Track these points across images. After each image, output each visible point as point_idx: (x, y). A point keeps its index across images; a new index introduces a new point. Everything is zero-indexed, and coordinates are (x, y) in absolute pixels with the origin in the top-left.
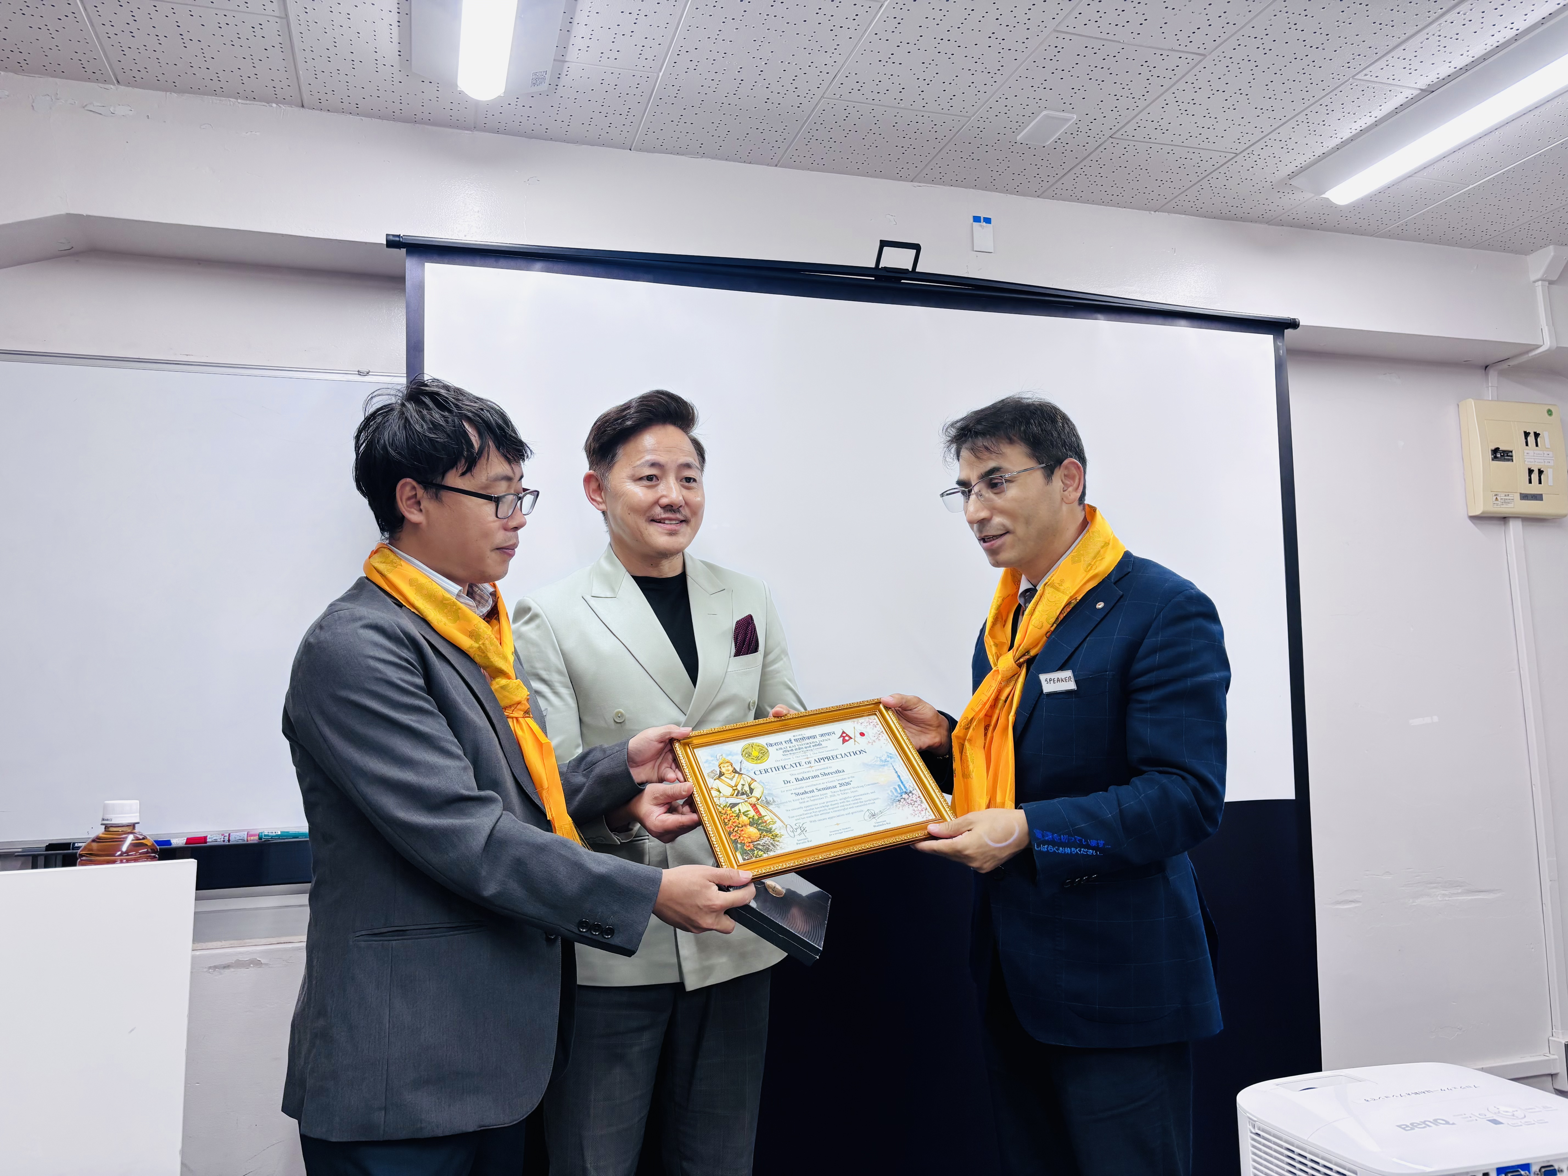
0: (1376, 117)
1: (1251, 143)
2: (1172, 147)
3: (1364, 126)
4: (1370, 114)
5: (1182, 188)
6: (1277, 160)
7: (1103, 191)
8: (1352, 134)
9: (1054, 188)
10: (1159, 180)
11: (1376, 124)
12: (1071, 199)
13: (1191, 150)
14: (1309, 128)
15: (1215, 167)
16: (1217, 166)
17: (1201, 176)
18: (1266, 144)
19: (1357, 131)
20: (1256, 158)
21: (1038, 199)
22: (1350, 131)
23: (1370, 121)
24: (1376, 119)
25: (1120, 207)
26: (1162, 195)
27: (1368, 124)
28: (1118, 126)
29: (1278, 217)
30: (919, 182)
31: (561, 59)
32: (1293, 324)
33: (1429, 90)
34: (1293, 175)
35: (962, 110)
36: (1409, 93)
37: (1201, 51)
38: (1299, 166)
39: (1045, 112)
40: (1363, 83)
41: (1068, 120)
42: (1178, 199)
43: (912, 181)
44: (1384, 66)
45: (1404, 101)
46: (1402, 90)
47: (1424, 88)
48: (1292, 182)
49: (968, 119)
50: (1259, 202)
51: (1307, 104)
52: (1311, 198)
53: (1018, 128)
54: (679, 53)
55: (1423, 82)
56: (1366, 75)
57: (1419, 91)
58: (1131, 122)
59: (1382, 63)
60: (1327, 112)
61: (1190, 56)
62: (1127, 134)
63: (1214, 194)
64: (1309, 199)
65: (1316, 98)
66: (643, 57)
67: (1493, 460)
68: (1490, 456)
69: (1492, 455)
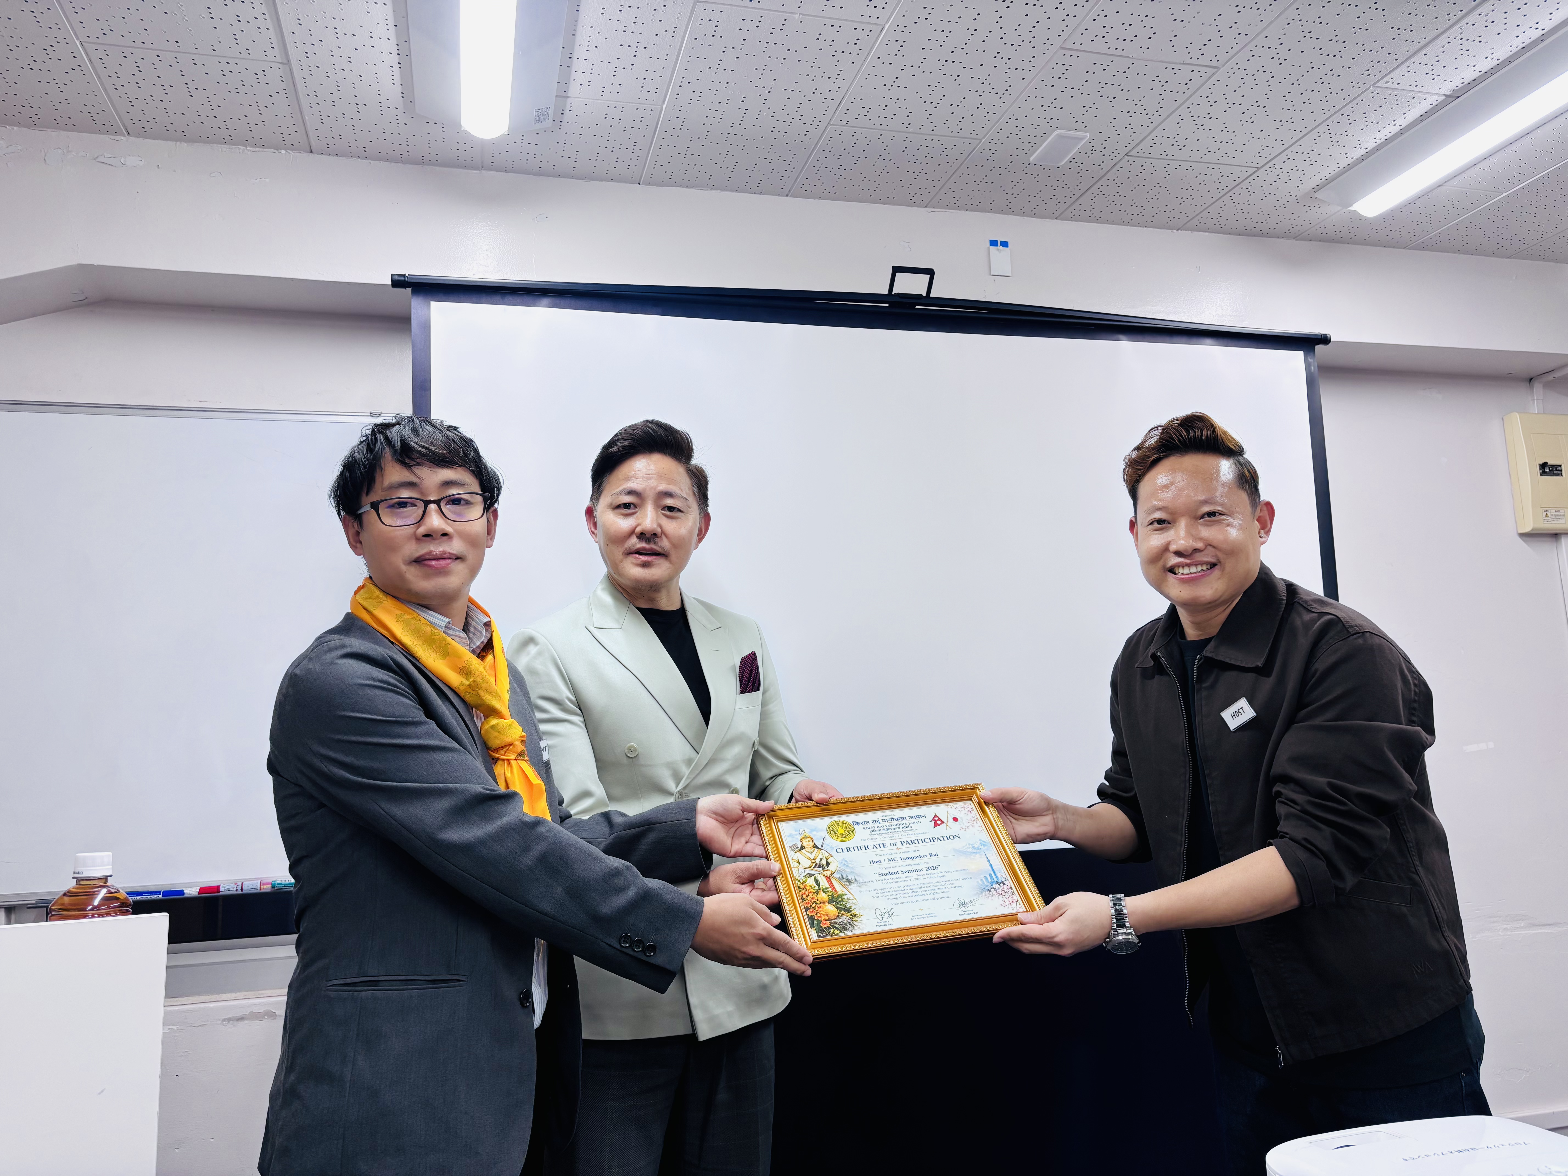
0: (1400, 126)
1: (1272, 156)
2: (1191, 164)
3: (1389, 135)
4: (1394, 123)
5: (1203, 205)
6: (1300, 173)
7: (1123, 211)
8: (1376, 144)
9: (1072, 209)
10: (1179, 198)
11: (1401, 133)
12: (1089, 219)
13: (1211, 166)
14: (1332, 139)
15: (1236, 183)
16: (1238, 181)
17: (1223, 193)
18: (1288, 157)
19: (1382, 141)
20: (1278, 171)
21: (1056, 221)
22: (1375, 140)
23: (1395, 130)
24: (1401, 128)
25: (1141, 227)
26: (1183, 213)
27: (1391, 134)
28: (1133, 144)
29: (1307, 231)
30: (934, 208)
31: (563, 95)
32: (1324, 340)
33: (1454, 96)
34: (1318, 188)
35: (972, 132)
36: (1434, 100)
37: (1214, 63)
38: (1324, 179)
39: (1057, 132)
40: (1384, 90)
41: (1082, 139)
42: (1199, 217)
43: (926, 207)
44: (1405, 72)
45: (1429, 108)
46: (1426, 96)
47: (1448, 93)
48: (1316, 195)
49: (979, 141)
50: (1284, 217)
51: (1328, 114)
52: (1338, 211)
53: (1031, 148)
54: (681, 84)
55: (1447, 88)
56: (1387, 82)
57: (1444, 98)
58: (1147, 139)
59: (1403, 69)
60: (1349, 122)
61: (1203, 69)
62: (1143, 151)
63: (1237, 211)
64: (1336, 213)
65: (1337, 108)
66: (645, 90)
67: (1541, 475)
68: (1539, 471)
69: (1540, 470)
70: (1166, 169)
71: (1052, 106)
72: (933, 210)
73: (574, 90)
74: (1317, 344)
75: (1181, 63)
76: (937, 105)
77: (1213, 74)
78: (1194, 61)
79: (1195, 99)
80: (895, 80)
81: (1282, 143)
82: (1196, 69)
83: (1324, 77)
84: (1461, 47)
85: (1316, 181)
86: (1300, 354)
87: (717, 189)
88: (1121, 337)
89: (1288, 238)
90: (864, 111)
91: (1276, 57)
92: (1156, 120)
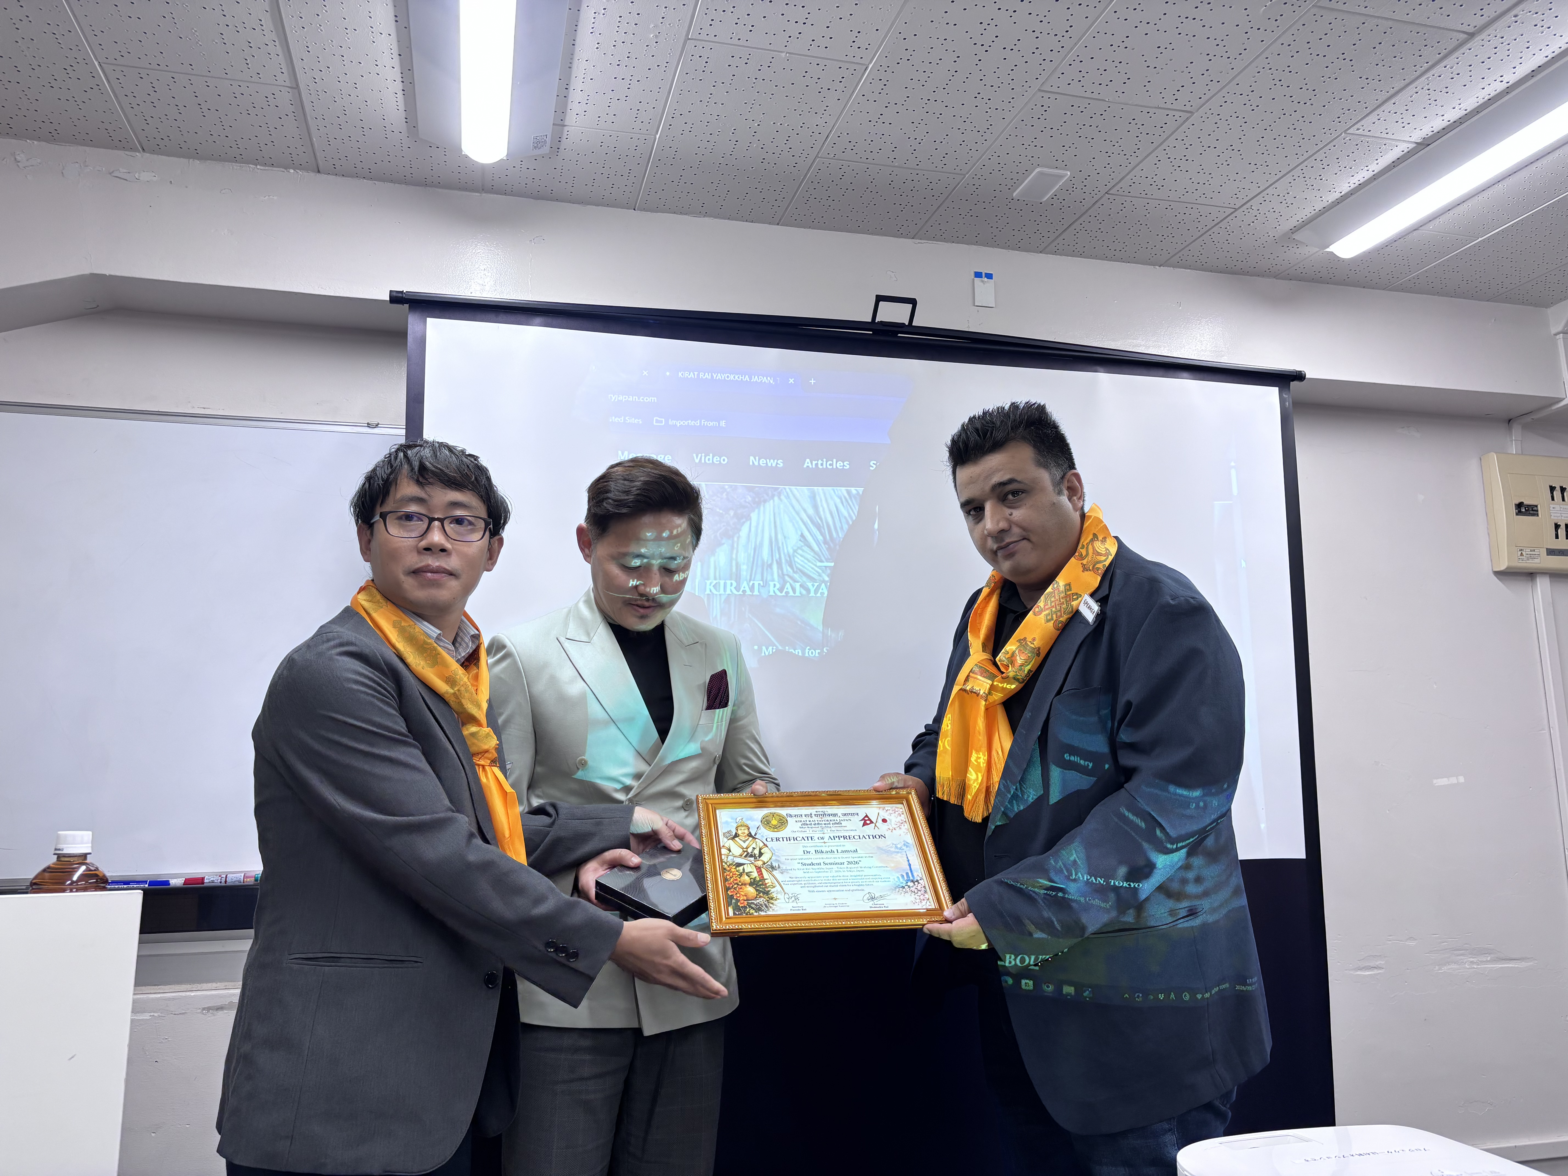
0: (1373, 171)
1: (1248, 198)
2: (1170, 203)
3: (1362, 180)
4: (1367, 168)
5: (1184, 243)
6: (1277, 215)
7: (1105, 246)
8: (1350, 188)
9: (1055, 243)
10: (1160, 235)
11: (1375, 178)
12: (1073, 254)
13: (1190, 206)
14: (1306, 183)
15: (1215, 222)
16: (1217, 221)
17: (1202, 232)
18: (1264, 199)
19: (1355, 185)
20: (1255, 213)
21: (1041, 254)
22: (1349, 185)
23: (1367, 175)
24: (1374, 173)
25: (1123, 262)
26: (1165, 250)
27: (1365, 179)
28: (1113, 183)
29: (1285, 271)
30: (921, 239)
31: (560, 124)
32: (1299, 376)
33: (1425, 144)
34: (1295, 229)
35: (956, 168)
36: (1404, 147)
37: (1188, 108)
38: (1301, 220)
39: (1038, 170)
40: (1355, 137)
41: (1062, 177)
42: (1180, 254)
43: (913, 238)
44: (1375, 120)
45: (1401, 155)
46: (1397, 144)
47: (1419, 141)
48: (1294, 236)
49: (963, 176)
50: (1263, 257)
51: (1301, 159)
52: (1317, 252)
53: (1013, 184)
54: (674, 116)
55: (1418, 136)
56: (1358, 129)
57: (1415, 145)
58: (1125, 179)
59: (1373, 117)
60: (1323, 166)
61: (1177, 114)
62: (1123, 190)
63: (1217, 249)
64: (1314, 253)
65: (1310, 153)
66: (639, 121)
67: (1517, 514)
68: (1514, 511)
69: (1516, 509)
70: (1146, 208)
71: (1032, 145)
72: (920, 241)
73: (571, 119)
74: (1293, 381)
75: (1156, 108)
76: (921, 141)
77: (1188, 119)
78: (1169, 106)
79: (1171, 142)
80: (880, 116)
81: (1258, 185)
82: (1171, 113)
83: (1296, 123)
84: (1429, 97)
85: (1293, 223)
86: (1275, 391)
87: (710, 216)
88: (1098, 368)
89: (1269, 276)
90: (851, 146)
91: (1248, 103)
92: (1134, 161)
